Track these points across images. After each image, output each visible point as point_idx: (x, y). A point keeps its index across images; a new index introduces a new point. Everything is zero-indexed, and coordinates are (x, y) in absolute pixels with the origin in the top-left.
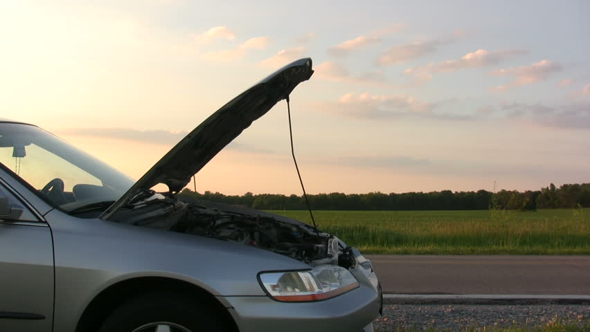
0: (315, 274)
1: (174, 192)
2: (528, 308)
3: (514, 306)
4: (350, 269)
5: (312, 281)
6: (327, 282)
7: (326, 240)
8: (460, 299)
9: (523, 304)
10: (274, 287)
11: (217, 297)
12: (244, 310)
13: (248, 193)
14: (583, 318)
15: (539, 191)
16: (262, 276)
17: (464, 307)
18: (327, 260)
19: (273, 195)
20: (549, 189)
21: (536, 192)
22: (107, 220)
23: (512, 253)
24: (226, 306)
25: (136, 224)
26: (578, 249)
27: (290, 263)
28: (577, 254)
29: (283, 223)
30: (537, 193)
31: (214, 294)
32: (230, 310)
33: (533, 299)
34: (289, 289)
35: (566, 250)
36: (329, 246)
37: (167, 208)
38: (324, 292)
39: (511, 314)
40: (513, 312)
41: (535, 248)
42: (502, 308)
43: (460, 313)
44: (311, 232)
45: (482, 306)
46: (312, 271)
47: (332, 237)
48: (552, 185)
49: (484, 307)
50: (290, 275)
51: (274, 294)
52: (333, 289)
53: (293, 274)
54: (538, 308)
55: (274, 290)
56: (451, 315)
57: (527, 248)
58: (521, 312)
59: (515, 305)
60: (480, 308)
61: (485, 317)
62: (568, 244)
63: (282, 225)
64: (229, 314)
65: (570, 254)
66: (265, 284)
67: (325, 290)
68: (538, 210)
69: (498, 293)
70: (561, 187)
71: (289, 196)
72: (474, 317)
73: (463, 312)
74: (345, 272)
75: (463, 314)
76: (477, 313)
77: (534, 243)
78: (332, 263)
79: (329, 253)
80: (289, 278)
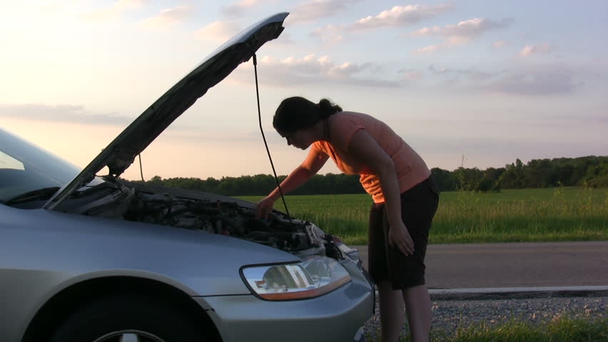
0: (305, 267)
1: (114, 175)
2: (527, 302)
3: (510, 301)
4: (339, 260)
5: (302, 274)
6: (316, 276)
7: (303, 228)
8: (447, 294)
9: (520, 298)
10: (258, 284)
11: (194, 298)
12: (226, 313)
13: (156, 177)
14: (591, 312)
15: (503, 168)
16: (245, 271)
17: (452, 303)
18: (313, 250)
19: (187, 179)
20: (515, 165)
21: (499, 169)
22: (55, 209)
23: (488, 240)
24: (205, 308)
25: (87, 213)
26: (564, 234)
27: (275, 255)
28: (564, 240)
29: (247, 208)
30: (501, 171)
31: (191, 294)
32: (210, 313)
33: (530, 292)
34: (276, 285)
35: (551, 235)
36: (310, 234)
37: (115, 195)
38: (317, 287)
39: (508, 309)
40: (510, 307)
41: (514, 234)
42: (497, 303)
43: (449, 310)
44: (281, 218)
45: (472, 301)
46: (301, 264)
47: (307, 223)
48: (518, 161)
49: (477, 303)
50: (276, 269)
51: (260, 291)
52: (323, 284)
53: (279, 268)
54: (538, 302)
55: (259, 287)
56: (439, 313)
57: (504, 235)
58: (519, 307)
59: (510, 299)
60: (471, 304)
61: (479, 314)
62: (550, 229)
63: (246, 211)
64: (208, 317)
65: (556, 239)
66: (249, 281)
67: (316, 286)
68: (502, 191)
69: (489, 286)
70: (529, 163)
71: (205, 179)
72: (466, 314)
73: (453, 309)
74: (333, 264)
75: (452, 312)
76: (469, 310)
77: (510, 228)
78: (320, 254)
79: (312, 242)
80: (275, 273)
